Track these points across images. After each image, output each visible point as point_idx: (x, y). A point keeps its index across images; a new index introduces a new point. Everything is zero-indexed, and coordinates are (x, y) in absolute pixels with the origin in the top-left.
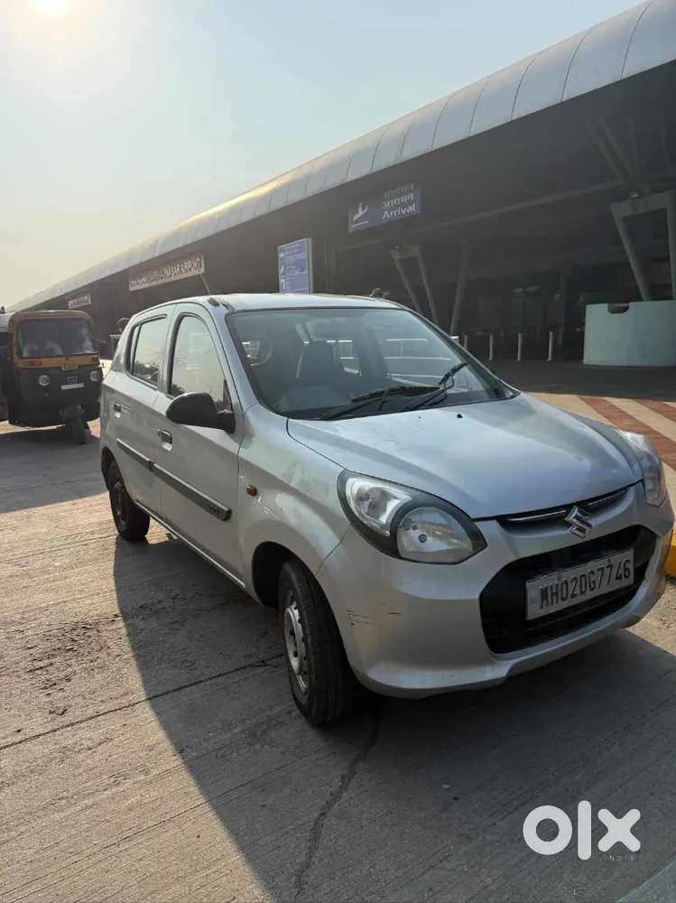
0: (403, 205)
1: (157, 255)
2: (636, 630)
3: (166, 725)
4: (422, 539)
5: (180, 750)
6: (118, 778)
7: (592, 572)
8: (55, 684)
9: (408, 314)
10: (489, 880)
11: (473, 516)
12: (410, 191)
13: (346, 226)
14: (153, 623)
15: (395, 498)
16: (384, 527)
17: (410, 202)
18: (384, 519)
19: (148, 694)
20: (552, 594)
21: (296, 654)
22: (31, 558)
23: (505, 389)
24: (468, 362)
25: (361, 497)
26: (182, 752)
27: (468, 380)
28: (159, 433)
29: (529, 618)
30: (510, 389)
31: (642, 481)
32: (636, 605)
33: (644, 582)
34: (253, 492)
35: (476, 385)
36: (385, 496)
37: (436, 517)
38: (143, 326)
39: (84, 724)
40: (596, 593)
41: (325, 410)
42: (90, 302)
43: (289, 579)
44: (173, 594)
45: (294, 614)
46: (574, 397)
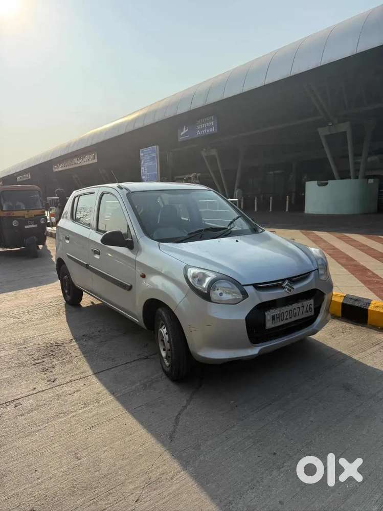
0: (208, 128)
1: (70, 151)
2: (315, 337)
3: (105, 384)
4: (221, 294)
5: (113, 393)
6: (85, 405)
7: (295, 309)
8: (47, 370)
9: (212, 192)
10: (250, 433)
11: (242, 284)
12: (211, 120)
13: (177, 138)
14: (91, 343)
15: (209, 276)
16: (205, 289)
17: (211, 127)
18: (205, 285)
19: (93, 372)
20: (277, 318)
21: (164, 350)
22: (22, 315)
23: (258, 228)
24: (241, 216)
25: (194, 277)
26: (113, 394)
27: (241, 224)
28: (92, 250)
29: (266, 328)
30: (260, 228)
31: (317, 269)
32: (316, 325)
33: (319, 315)
34: (144, 276)
35: (246, 227)
36: (205, 276)
37: (226, 284)
38: (81, 197)
39: (64, 385)
40: (297, 318)
41: (176, 238)
42: (30, 178)
43: (161, 315)
44: (98, 329)
45: (164, 331)
46: (298, 231)
